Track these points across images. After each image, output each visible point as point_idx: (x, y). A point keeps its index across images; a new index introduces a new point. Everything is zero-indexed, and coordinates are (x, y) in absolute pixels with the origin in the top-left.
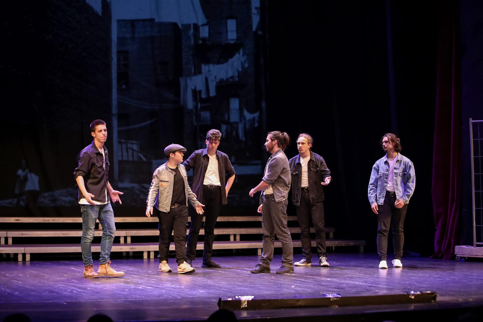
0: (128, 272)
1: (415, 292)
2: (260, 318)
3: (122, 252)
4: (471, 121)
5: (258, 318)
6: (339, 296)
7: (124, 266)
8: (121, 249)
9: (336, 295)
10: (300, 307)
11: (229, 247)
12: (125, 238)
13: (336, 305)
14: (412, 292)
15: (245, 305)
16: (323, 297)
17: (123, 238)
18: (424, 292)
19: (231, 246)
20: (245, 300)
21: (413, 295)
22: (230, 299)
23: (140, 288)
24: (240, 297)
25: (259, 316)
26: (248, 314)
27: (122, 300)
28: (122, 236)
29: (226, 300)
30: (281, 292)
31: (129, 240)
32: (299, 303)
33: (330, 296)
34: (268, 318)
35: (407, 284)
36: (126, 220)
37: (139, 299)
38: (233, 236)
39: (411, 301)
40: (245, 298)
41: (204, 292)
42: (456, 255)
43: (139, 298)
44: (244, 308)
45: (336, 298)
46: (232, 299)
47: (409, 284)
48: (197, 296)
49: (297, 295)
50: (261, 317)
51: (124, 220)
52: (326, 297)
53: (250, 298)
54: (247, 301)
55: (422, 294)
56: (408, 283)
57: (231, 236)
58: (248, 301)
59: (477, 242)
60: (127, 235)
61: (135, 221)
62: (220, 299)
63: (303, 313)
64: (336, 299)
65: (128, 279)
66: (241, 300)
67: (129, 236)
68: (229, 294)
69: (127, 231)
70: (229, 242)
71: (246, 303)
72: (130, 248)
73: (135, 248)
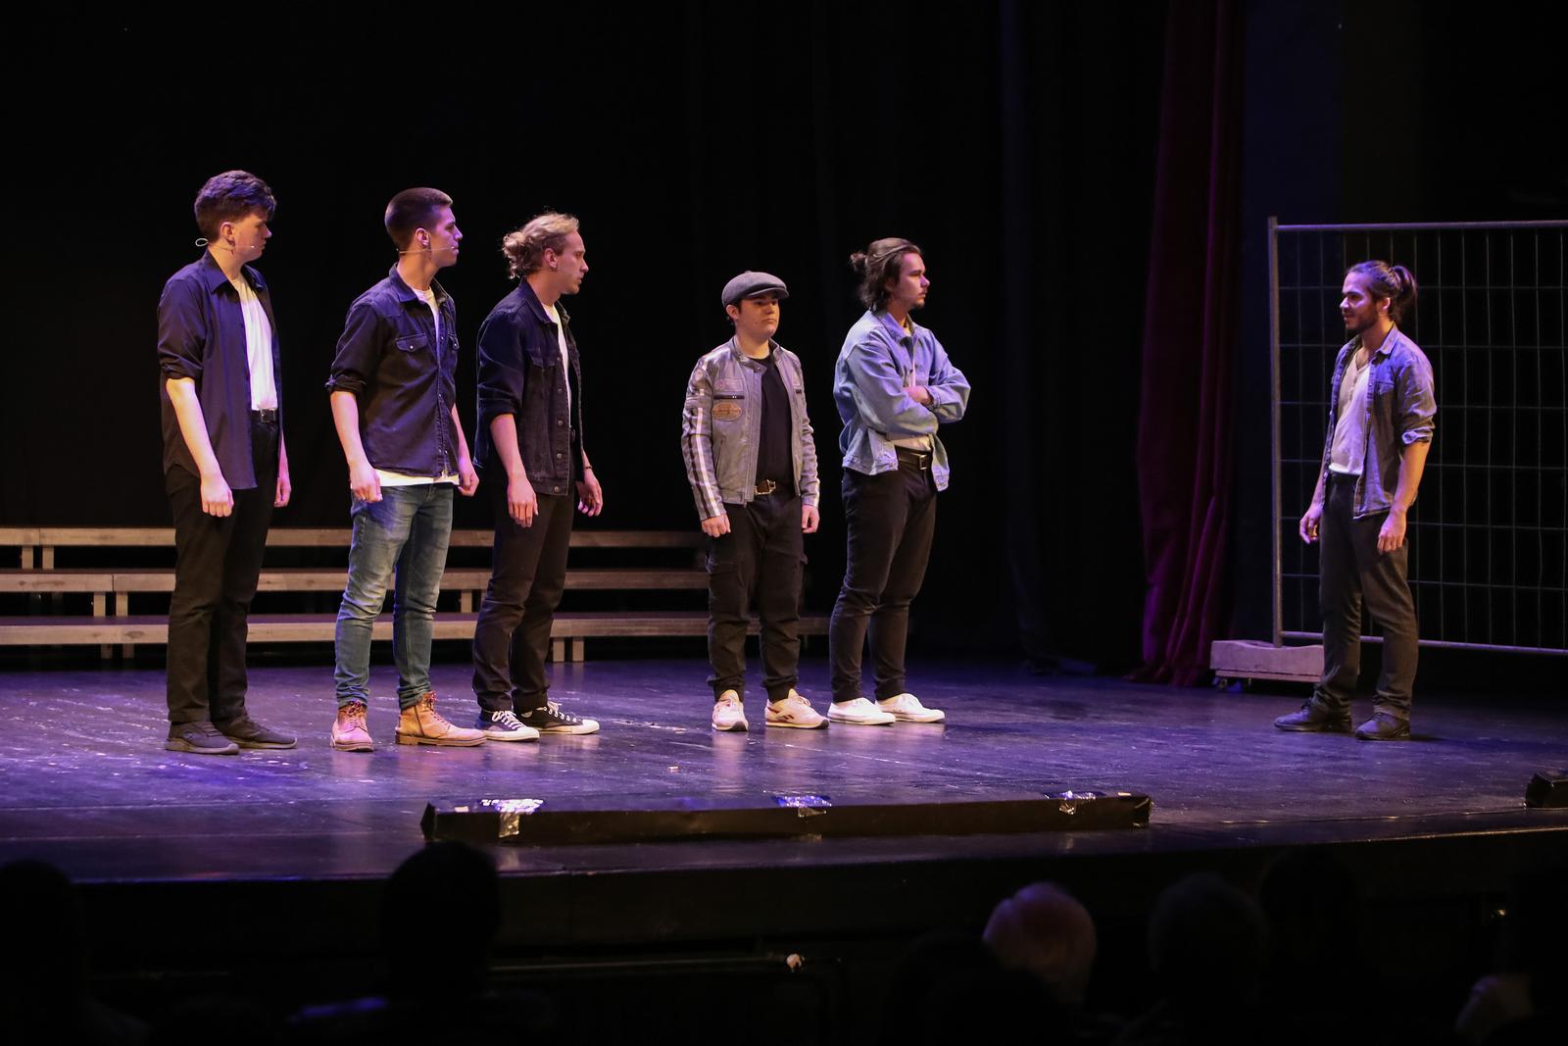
0: (120, 713)
1: (1079, 793)
2: (563, 872)
3: (97, 648)
4: (1275, 226)
5: (558, 873)
6: (824, 802)
7: (104, 693)
8: (95, 635)
9: (816, 801)
10: (698, 838)
11: (456, 631)
12: (111, 598)
13: (818, 834)
14: (1070, 794)
15: (514, 828)
16: (773, 805)
17: (104, 598)
18: (1109, 794)
19: (463, 631)
20: (512, 813)
21: (1071, 802)
22: (465, 809)
23: (162, 767)
24: (496, 801)
25: (561, 866)
26: (521, 859)
27: (103, 810)
28: (100, 593)
29: (450, 810)
30: (633, 785)
31: (122, 606)
32: (694, 826)
33: (797, 804)
34: (590, 873)
35: (1051, 765)
36: (112, 537)
37: (158, 806)
38: (470, 595)
39: (1064, 823)
40: (510, 807)
41: (375, 786)
42: (1214, 671)
43: (159, 803)
44: (511, 839)
45: (814, 808)
46: (470, 808)
47: (1057, 765)
48: (351, 798)
49: (687, 799)
50: (564, 869)
51: (105, 538)
52: (782, 805)
53: (530, 805)
54: (518, 817)
55: (1102, 801)
56: (1054, 762)
57: (463, 595)
58: (523, 817)
59: (1284, 629)
60: (116, 589)
61: (142, 542)
62: (430, 809)
63: (703, 859)
64: (815, 813)
65: (122, 738)
66: (499, 813)
67: (121, 593)
68: (459, 792)
69: (116, 576)
70: (457, 614)
71: (516, 823)
72: (126, 632)
73: (141, 634)
